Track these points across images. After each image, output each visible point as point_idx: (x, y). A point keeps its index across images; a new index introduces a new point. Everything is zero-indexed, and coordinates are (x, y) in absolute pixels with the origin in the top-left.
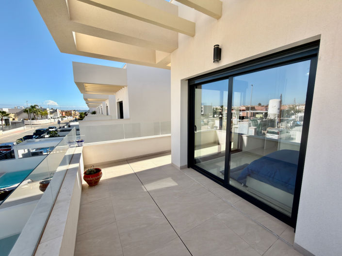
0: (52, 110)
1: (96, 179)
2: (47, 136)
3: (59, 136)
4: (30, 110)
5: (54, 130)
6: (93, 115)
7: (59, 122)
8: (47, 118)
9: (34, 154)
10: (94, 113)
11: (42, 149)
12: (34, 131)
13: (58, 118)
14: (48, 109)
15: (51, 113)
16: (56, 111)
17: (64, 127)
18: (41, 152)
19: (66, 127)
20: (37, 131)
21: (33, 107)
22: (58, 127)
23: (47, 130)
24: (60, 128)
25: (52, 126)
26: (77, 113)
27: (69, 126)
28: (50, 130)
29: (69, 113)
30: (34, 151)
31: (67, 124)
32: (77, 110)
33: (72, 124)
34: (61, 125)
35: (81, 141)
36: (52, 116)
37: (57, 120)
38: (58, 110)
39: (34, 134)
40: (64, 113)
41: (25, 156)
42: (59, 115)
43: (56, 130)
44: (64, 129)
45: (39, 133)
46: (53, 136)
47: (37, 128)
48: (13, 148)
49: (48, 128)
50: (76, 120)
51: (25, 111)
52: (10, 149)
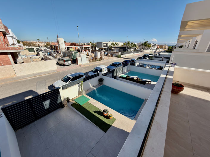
0: (153, 45)
1: (178, 90)
2: (148, 59)
3: (153, 59)
4: (144, 44)
5: (151, 56)
6: (180, 48)
7: (155, 52)
8: (150, 49)
9: (141, 66)
10: (181, 47)
11: (144, 64)
12: (143, 55)
13: (155, 49)
14: (152, 44)
15: (153, 46)
16: (155, 45)
17: (157, 55)
18: (144, 66)
19: (158, 55)
20: (144, 55)
21: (146, 43)
22: (153, 55)
23: (149, 55)
24: (155, 55)
25: (151, 54)
26: (166, 46)
27: (160, 55)
28: (150, 55)
29: (161, 47)
30: (141, 64)
31: (159, 53)
32: (167, 45)
33: (161, 53)
34: (156, 54)
35: (175, 64)
36: (152, 48)
37: (154, 51)
38: (156, 45)
39: (143, 57)
40: (159, 47)
41: (138, 66)
42: (156, 47)
43: (153, 56)
44: (156, 56)
45: (145, 56)
46: (150, 59)
47: (144, 54)
48: (135, 61)
49: (149, 54)
50: (165, 51)
51: (142, 45)
52: (134, 62)
